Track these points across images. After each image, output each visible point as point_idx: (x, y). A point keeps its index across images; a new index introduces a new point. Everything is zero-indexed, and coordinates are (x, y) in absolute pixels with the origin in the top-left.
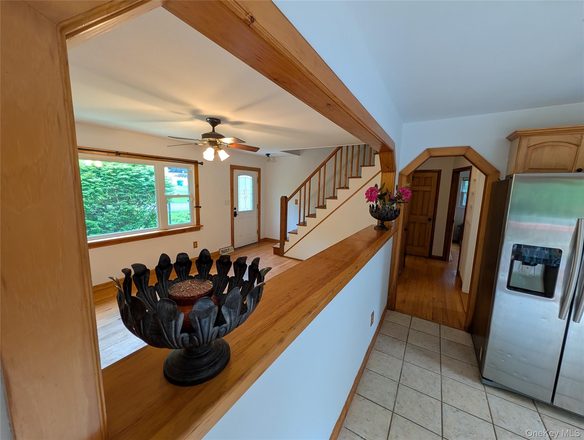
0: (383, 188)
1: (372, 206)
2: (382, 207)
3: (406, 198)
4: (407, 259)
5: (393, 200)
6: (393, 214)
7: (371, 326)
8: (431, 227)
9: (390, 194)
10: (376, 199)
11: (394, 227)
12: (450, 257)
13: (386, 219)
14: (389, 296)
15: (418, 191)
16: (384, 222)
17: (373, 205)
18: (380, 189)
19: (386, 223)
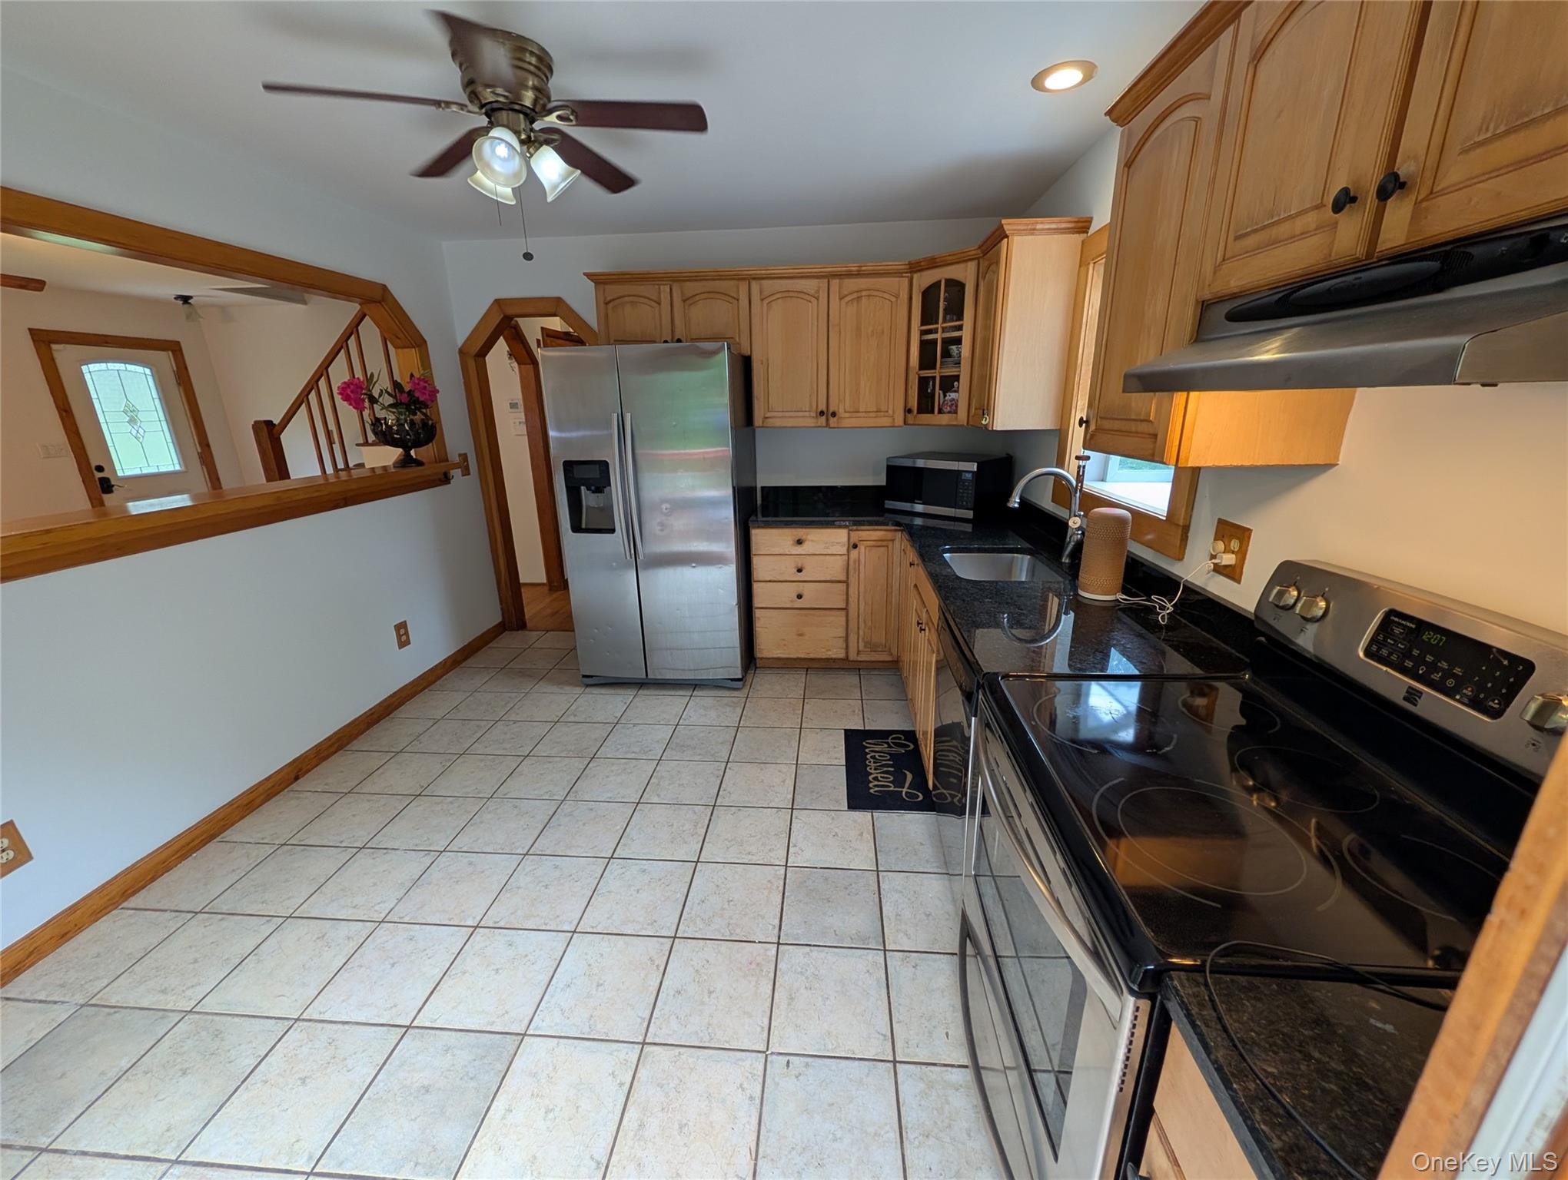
13: (410, 445)
14: (502, 605)
16: (410, 450)
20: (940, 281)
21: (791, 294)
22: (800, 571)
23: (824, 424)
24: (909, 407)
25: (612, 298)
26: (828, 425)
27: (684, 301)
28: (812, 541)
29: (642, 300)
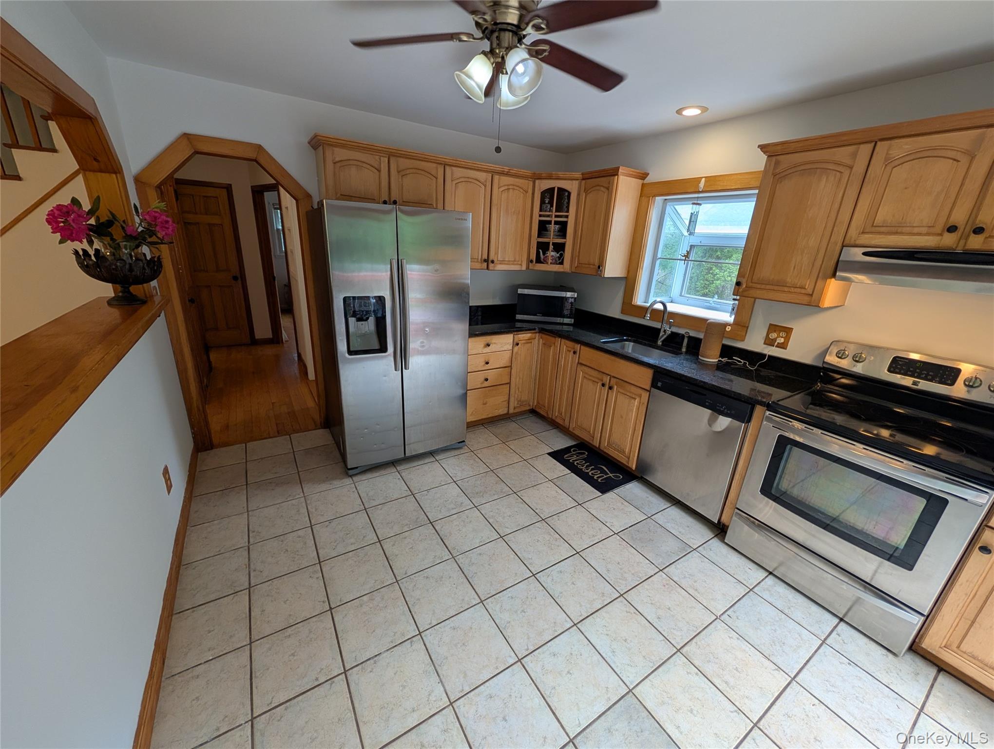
0: (98, 209)
1: (81, 253)
2: (113, 254)
3: (166, 233)
4: (213, 356)
5: (137, 239)
6: (146, 268)
7: (169, 492)
8: (241, 290)
9: (122, 224)
10: (87, 234)
11: (161, 295)
12: (285, 336)
13: (131, 281)
14: (194, 429)
15: (198, 223)
16: (130, 286)
17: (84, 251)
18: (91, 213)
19: (135, 289)
20: (554, 188)
21: (470, 180)
22: (487, 363)
23: (486, 268)
24: (531, 258)
25: (340, 159)
26: (488, 268)
27: (399, 172)
28: (495, 343)
29: (364, 165)
